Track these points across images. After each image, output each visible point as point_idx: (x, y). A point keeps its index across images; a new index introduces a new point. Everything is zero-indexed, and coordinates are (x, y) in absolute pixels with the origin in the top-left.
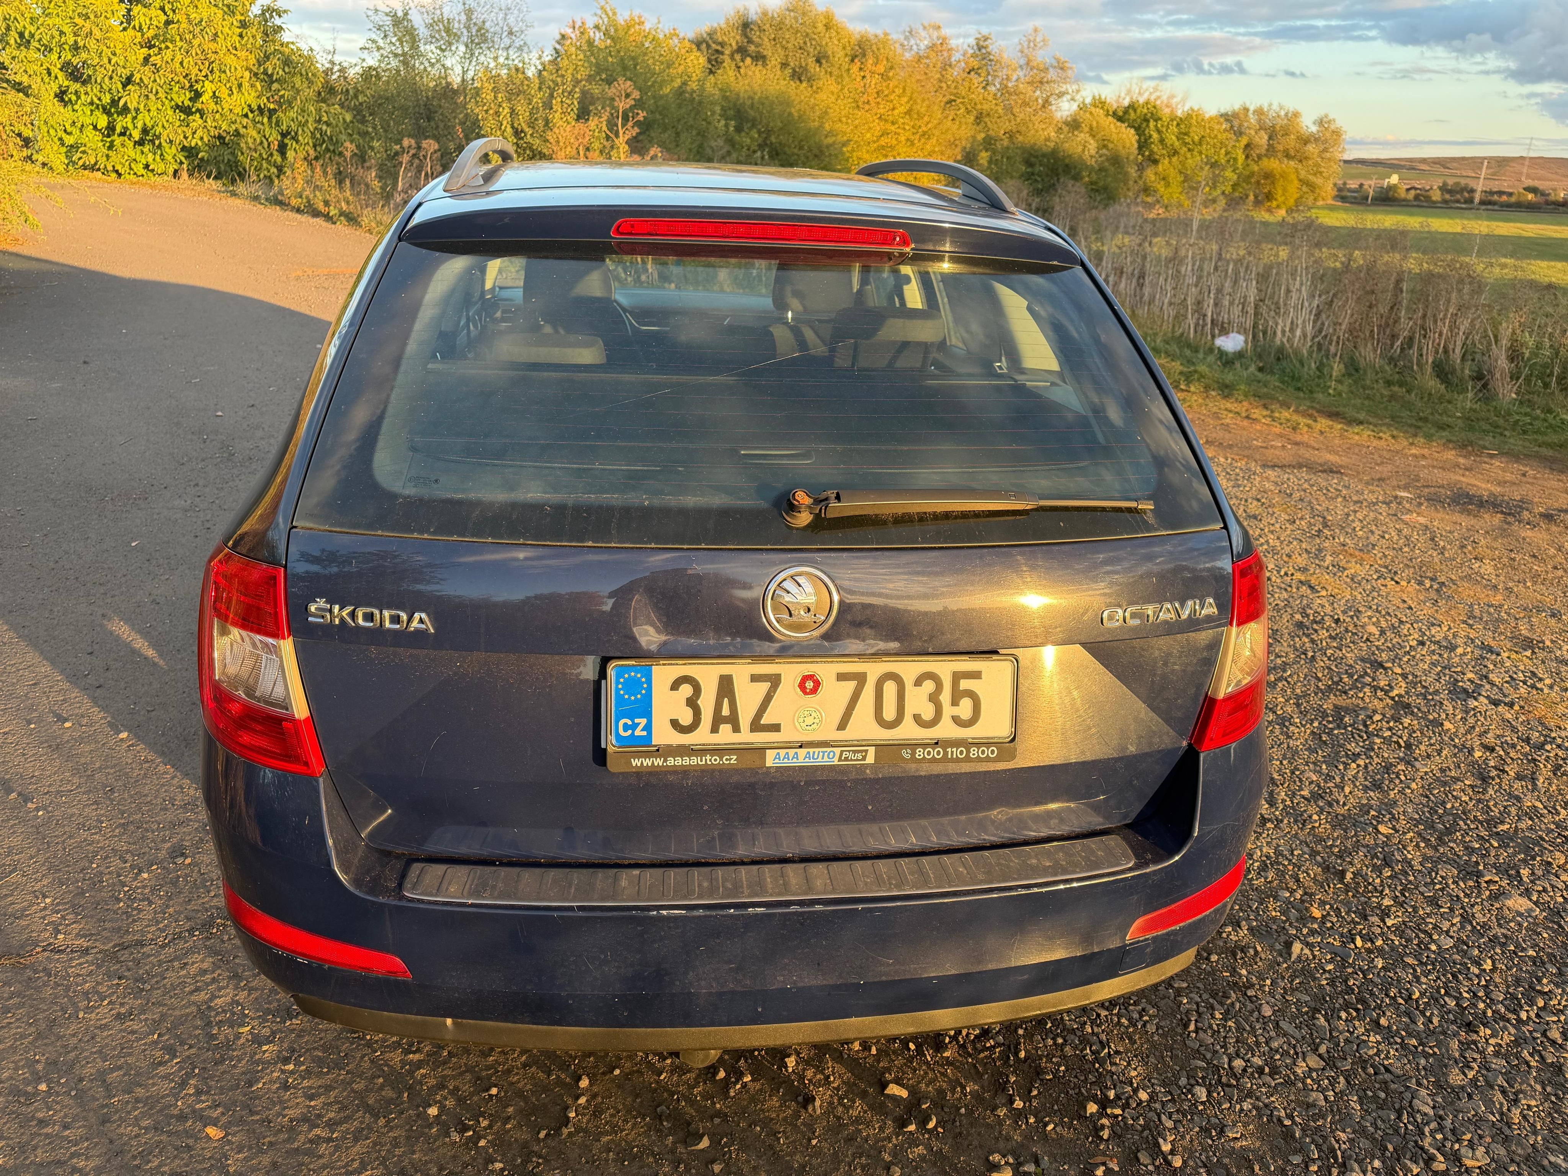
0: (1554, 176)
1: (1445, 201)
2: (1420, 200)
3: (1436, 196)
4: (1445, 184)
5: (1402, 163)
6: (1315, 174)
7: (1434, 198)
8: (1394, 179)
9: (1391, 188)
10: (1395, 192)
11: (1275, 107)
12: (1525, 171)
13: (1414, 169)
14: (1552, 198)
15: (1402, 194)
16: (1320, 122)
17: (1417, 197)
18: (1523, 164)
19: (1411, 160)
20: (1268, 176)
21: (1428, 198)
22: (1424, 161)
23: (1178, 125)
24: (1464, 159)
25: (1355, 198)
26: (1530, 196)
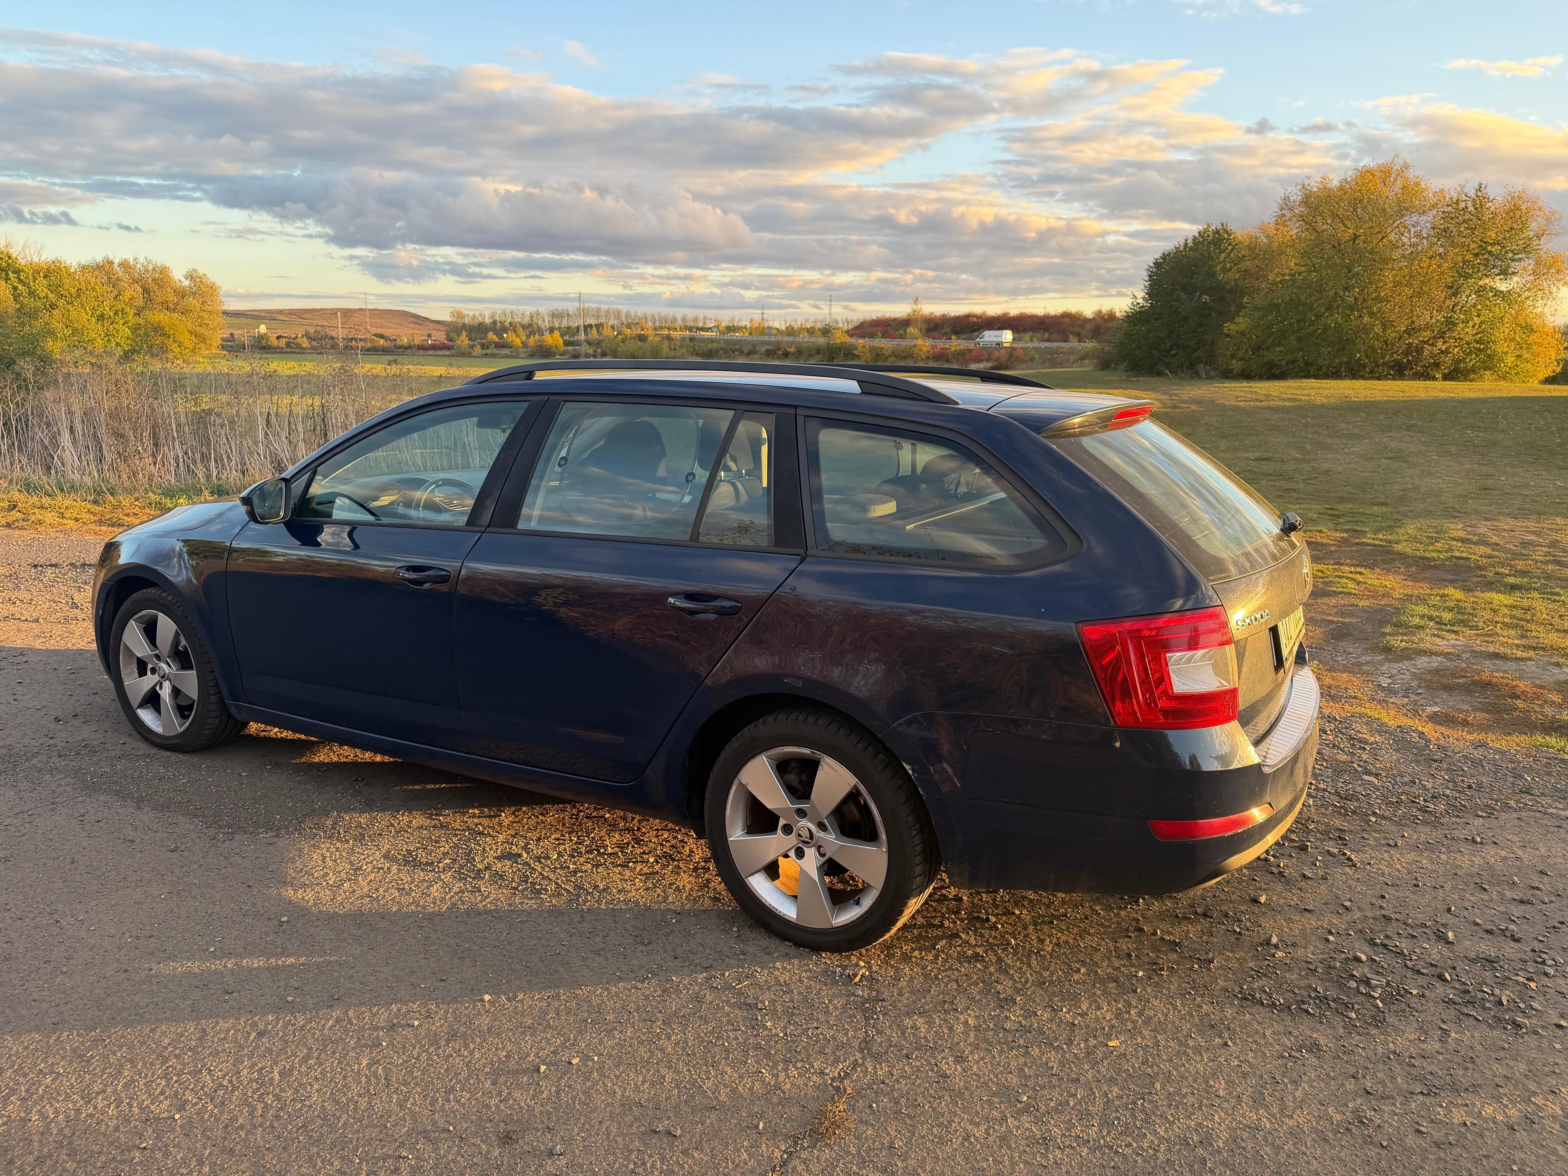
0: (390, 325)
1: (313, 348)
2: (292, 347)
3: (305, 343)
4: (307, 332)
5: (263, 314)
6: (201, 326)
7: (304, 346)
8: (263, 329)
9: (261, 337)
10: (267, 340)
11: (141, 260)
12: (368, 320)
13: (274, 319)
14: (399, 343)
15: (275, 343)
16: (190, 276)
17: (288, 345)
18: (365, 315)
19: (269, 311)
20: (158, 329)
21: (298, 346)
22: (280, 312)
23: (45, 277)
24: (314, 310)
25: (232, 347)
26: (382, 342)
